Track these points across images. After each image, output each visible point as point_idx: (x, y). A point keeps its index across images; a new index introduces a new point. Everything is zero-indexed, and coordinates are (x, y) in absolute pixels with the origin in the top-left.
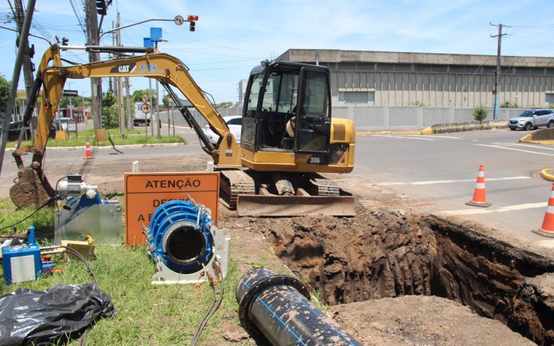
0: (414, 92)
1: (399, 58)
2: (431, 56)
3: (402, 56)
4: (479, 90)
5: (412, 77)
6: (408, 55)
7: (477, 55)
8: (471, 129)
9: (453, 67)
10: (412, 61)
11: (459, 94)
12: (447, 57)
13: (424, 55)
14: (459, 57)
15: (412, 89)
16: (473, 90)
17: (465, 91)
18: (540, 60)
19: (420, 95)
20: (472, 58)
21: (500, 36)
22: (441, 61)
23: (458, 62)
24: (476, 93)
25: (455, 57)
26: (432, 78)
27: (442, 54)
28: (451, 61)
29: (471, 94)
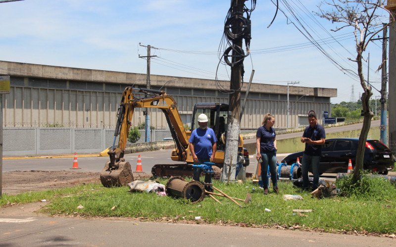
0: (29, 110)
1: (9, 69)
2: (47, 69)
3: (12, 66)
4: (102, 109)
5: (26, 93)
6: (20, 66)
7: (99, 71)
8: (143, 150)
9: (73, 82)
10: (25, 73)
11: (80, 113)
12: (66, 71)
13: (41, 68)
14: (79, 72)
15: (26, 107)
16: (96, 110)
17: (87, 110)
18: (160, 79)
19: (53, 115)
20: (93, 73)
21: (149, 57)
22: (60, 75)
23: (79, 77)
24: (99, 113)
25: (75, 71)
26: (50, 94)
27: (60, 67)
28: (70, 76)
29: (94, 113)
